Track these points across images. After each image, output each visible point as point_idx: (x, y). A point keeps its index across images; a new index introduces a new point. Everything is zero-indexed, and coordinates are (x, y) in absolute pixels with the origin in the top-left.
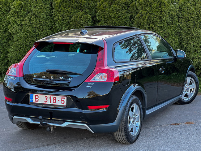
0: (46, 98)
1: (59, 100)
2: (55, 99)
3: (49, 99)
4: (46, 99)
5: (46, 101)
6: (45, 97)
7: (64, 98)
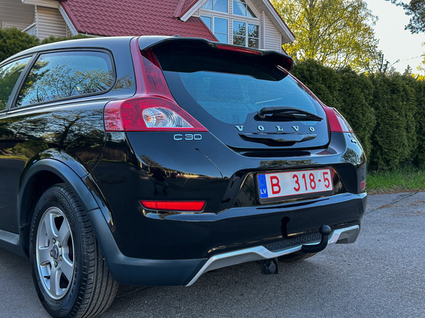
0: (296, 179)
1: (320, 181)
2: (312, 177)
3: (301, 181)
4: (297, 182)
5: (297, 188)
6: (293, 177)
7: (327, 173)
